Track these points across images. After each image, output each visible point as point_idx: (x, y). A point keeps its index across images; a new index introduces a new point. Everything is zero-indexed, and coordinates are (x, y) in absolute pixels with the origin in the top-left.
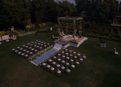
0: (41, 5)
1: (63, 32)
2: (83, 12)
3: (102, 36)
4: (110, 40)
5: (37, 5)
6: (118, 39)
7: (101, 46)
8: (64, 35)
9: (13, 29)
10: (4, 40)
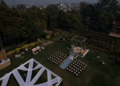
1: (73, 45)
2: (88, 17)
3: (99, 48)
4: (103, 52)
5: (52, 17)
6: (108, 52)
8: (74, 47)
9: (39, 40)
10: (37, 49)
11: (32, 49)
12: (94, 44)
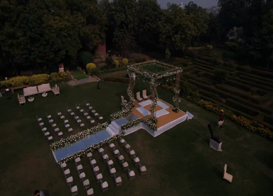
0: (126, 15)
2: (235, 28)
3: (238, 115)
4: (252, 131)
5: (118, 17)
7: (212, 147)
8: (146, 99)
9: (62, 69)
10: (40, 92)
11: (24, 89)
12: (224, 100)
